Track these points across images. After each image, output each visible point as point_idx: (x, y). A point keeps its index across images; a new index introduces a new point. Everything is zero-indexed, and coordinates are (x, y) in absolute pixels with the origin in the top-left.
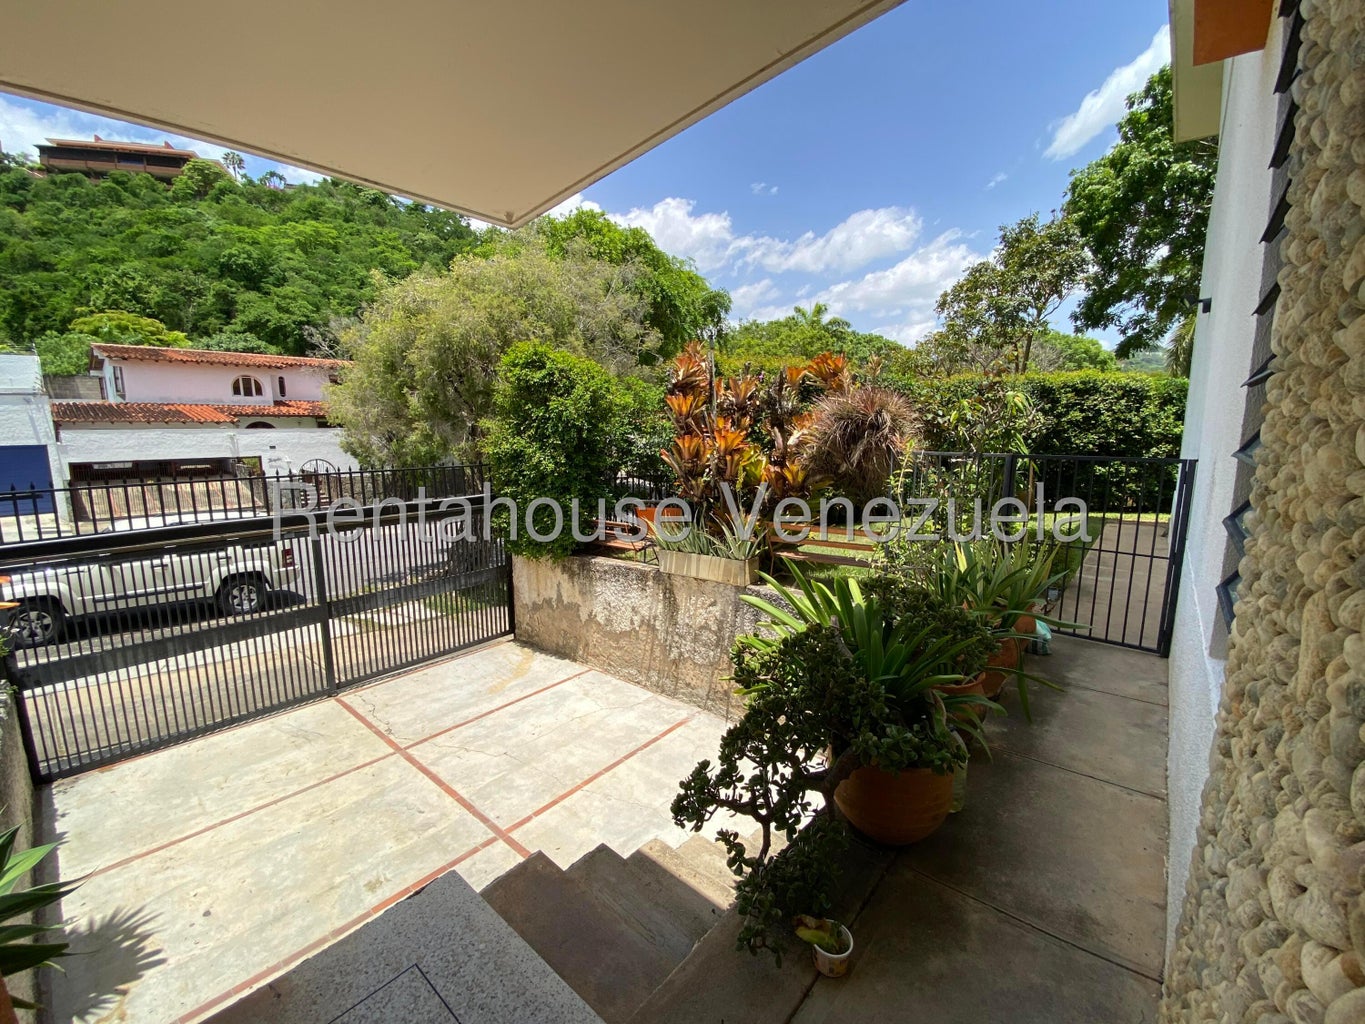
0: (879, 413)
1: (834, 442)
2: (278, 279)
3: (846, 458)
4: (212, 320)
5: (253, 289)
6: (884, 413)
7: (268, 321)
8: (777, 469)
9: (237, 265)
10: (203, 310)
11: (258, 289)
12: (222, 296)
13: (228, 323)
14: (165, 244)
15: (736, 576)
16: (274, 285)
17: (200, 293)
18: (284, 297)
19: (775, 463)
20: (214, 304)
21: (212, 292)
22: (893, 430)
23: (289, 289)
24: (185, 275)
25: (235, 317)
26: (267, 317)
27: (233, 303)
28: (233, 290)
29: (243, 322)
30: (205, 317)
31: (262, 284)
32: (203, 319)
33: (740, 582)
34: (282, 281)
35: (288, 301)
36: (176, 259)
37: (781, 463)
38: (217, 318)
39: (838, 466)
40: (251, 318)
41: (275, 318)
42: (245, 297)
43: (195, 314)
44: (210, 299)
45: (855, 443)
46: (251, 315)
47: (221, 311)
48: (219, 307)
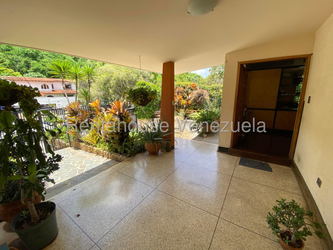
0: (203, 93)
1: (197, 97)
2: (41, 57)
3: (198, 99)
4: (24, 68)
5: (34, 60)
6: (204, 93)
7: (40, 69)
8: (187, 102)
9: (30, 53)
10: (21, 66)
11: (36, 60)
12: (26, 62)
13: (28, 69)
14: (7, 48)
15: (181, 118)
16: (40, 59)
17: (20, 61)
18: (44, 62)
19: (187, 101)
20: (24, 64)
21: (23, 61)
22: (205, 96)
23: (45, 60)
24: (15, 56)
25: (31, 68)
26: (40, 68)
27: (30, 64)
28: (29, 60)
29: (33, 69)
30: (22, 68)
31: (37, 59)
32: (21, 68)
33: (182, 119)
34: (42, 58)
35: (45, 63)
36: (11, 52)
37: (188, 101)
38: (25, 68)
39: (197, 101)
40: (35, 68)
41: (42, 68)
42: (32, 62)
43: (19, 67)
44: (23, 63)
45: (200, 97)
46: (35, 67)
47: (26, 66)
48: (25, 65)
